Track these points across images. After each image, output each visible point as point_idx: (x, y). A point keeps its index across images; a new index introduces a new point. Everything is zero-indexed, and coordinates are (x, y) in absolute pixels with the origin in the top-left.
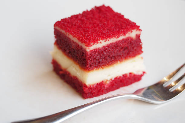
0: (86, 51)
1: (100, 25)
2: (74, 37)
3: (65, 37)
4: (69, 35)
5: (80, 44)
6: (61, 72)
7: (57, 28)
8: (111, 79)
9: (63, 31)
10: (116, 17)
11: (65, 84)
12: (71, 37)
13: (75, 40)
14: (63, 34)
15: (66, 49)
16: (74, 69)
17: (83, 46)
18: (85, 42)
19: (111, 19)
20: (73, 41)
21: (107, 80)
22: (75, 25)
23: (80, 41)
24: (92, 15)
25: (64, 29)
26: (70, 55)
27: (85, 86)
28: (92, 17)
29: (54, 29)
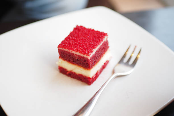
0: (88, 59)
1: (86, 39)
2: (76, 52)
3: (69, 53)
4: (72, 51)
5: (82, 55)
6: (68, 73)
7: (61, 49)
8: (100, 69)
9: (67, 50)
10: (90, 31)
11: (72, 79)
12: (74, 52)
13: (78, 54)
14: (67, 52)
15: (70, 60)
16: (79, 70)
17: (85, 56)
18: (86, 54)
19: (88, 33)
20: (76, 54)
21: (98, 70)
22: (72, 44)
23: (82, 54)
24: (76, 34)
25: (67, 49)
26: (74, 63)
27: (90, 78)
28: (77, 35)
29: (58, 49)
